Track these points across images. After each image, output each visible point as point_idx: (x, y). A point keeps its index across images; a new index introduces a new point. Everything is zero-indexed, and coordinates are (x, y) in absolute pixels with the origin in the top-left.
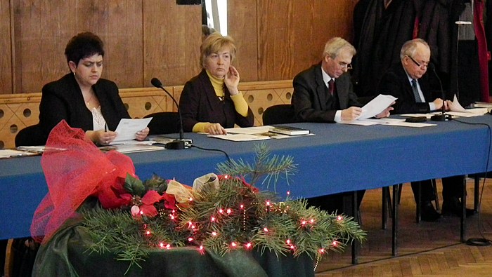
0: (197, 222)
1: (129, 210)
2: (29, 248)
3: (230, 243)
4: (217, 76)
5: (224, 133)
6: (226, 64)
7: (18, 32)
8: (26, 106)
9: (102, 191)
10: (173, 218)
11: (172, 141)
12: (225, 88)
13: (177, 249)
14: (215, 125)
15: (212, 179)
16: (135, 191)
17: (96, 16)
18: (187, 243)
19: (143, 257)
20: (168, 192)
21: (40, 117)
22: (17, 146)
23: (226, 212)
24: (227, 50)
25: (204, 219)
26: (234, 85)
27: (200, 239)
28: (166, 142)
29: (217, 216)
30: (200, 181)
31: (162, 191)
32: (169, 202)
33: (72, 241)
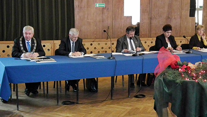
0: (196, 74)
1: (178, 70)
2: (151, 75)
3: (204, 80)
4: (200, 35)
5: (201, 50)
6: (202, 32)
7: (151, 23)
8: (152, 41)
9: (172, 64)
10: (190, 72)
11: (187, 51)
12: (201, 38)
13: (190, 80)
14: (198, 48)
15: (200, 63)
16: (180, 65)
17: (169, 19)
18: (193, 79)
19: (182, 82)
20: (188, 66)
21: (155, 44)
22: (150, 51)
23: (203, 72)
24: (203, 29)
25: (198, 73)
26: (204, 38)
27: (196, 78)
28: (186, 52)
29: (201, 73)
30: (197, 64)
31: (187, 65)
32: (188, 68)
33: (164, 76)
